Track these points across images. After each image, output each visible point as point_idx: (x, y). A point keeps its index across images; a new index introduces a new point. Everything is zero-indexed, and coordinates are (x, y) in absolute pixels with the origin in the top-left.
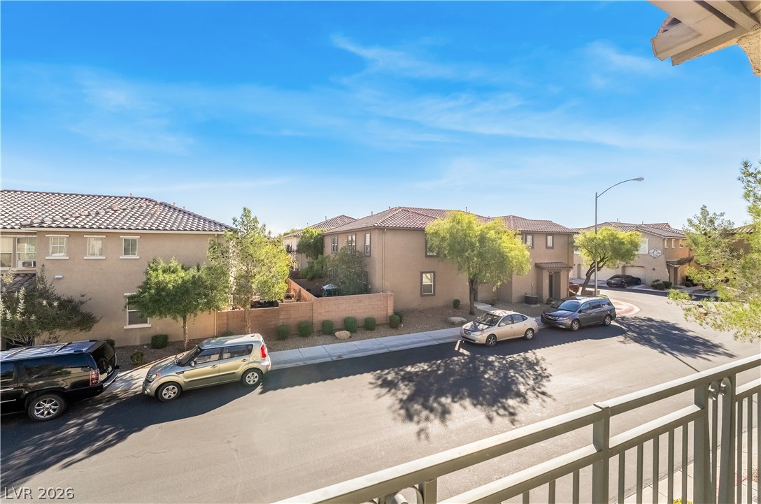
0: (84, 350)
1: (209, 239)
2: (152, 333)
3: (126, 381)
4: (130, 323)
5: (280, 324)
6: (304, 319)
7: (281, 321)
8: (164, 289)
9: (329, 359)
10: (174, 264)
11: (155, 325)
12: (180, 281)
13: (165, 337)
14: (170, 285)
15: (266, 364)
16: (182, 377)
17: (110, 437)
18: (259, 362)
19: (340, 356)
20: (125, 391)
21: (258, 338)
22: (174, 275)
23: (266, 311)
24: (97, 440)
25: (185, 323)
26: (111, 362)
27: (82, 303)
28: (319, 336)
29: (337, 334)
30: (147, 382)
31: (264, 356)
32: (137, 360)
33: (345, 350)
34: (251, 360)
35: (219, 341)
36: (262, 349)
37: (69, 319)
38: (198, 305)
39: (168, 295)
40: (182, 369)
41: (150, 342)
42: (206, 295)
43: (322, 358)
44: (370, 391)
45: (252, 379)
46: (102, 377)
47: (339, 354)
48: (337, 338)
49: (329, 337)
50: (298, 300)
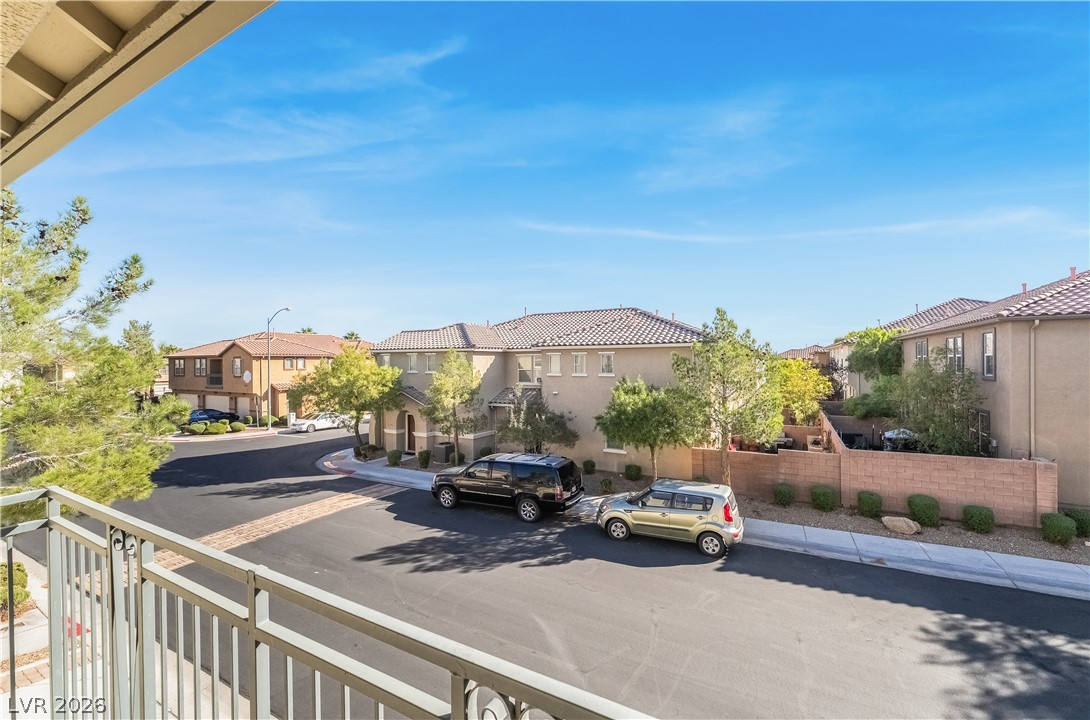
0: (554, 464)
1: (673, 352)
2: (627, 461)
3: (592, 506)
4: (609, 447)
5: (781, 481)
6: (822, 481)
7: (782, 477)
8: (624, 412)
9: (856, 559)
10: (641, 383)
11: (627, 453)
12: (640, 405)
13: (639, 469)
14: (629, 408)
15: (735, 530)
16: (634, 516)
17: (559, 555)
18: (722, 527)
19: (879, 560)
20: (588, 516)
21: (726, 492)
22: (636, 396)
23: (756, 457)
24: (550, 554)
25: (653, 455)
26: (578, 483)
27: (570, 420)
28: (851, 515)
29: (885, 519)
30: (600, 512)
31: (729, 519)
32: (607, 488)
33: (896, 553)
34: (710, 520)
35: (674, 484)
36: (726, 508)
37: (554, 433)
38: (658, 435)
39: (627, 419)
40: (630, 507)
41: (624, 471)
42: (670, 425)
43: (843, 552)
44: (916, 643)
45: (711, 546)
46: (567, 495)
47: (881, 556)
48: (885, 527)
49: (871, 521)
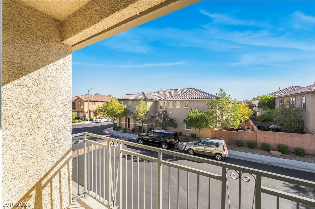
0: (172, 133)
1: (207, 101)
2: (192, 133)
3: (182, 145)
4: (186, 128)
5: (238, 139)
6: (251, 140)
7: (239, 138)
8: (192, 118)
9: (262, 163)
10: (197, 110)
11: (192, 130)
12: (197, 116)
13: (195, 135)
14: (194, 117)
15: (226, 153)
16: (196, 148)
17: (174, 159)
18: (222, 152)
19: (269, 163)
20: (182, 148)
21: (223, 142)
22: (195, 114)
23: (231, 132)
24: (172, 158)
25: (200, 131)
26: (179, 139)
27: (175, 120)
28: (260, 150)
29: (271, 151)
30: (186, 147)
31: (224, 150)
32: (186, 140)
33: (274, 161)
34: (218, 150)
35: (208, 139)
36: (223, 147)
37: (171, 124)
38: (202, 125)
39: (193, 121)
40: (194, 146)
41: (191, 136)
42: (206, 122)
43: (259, 161)
44: (282, 187)
45: (219, 157)
46: (176, 142)
47: (270, 162)
48: (271, 154)
49: (266, 152)
50: (251, 130)
